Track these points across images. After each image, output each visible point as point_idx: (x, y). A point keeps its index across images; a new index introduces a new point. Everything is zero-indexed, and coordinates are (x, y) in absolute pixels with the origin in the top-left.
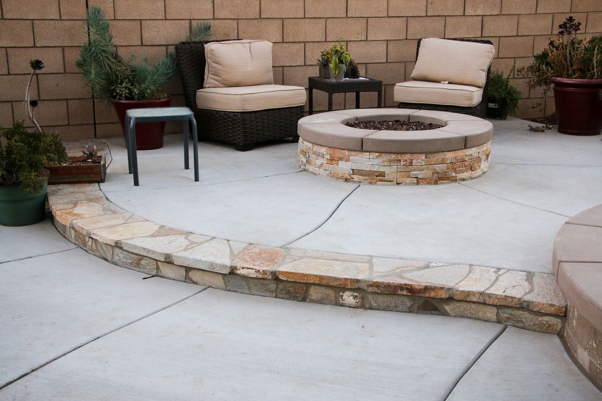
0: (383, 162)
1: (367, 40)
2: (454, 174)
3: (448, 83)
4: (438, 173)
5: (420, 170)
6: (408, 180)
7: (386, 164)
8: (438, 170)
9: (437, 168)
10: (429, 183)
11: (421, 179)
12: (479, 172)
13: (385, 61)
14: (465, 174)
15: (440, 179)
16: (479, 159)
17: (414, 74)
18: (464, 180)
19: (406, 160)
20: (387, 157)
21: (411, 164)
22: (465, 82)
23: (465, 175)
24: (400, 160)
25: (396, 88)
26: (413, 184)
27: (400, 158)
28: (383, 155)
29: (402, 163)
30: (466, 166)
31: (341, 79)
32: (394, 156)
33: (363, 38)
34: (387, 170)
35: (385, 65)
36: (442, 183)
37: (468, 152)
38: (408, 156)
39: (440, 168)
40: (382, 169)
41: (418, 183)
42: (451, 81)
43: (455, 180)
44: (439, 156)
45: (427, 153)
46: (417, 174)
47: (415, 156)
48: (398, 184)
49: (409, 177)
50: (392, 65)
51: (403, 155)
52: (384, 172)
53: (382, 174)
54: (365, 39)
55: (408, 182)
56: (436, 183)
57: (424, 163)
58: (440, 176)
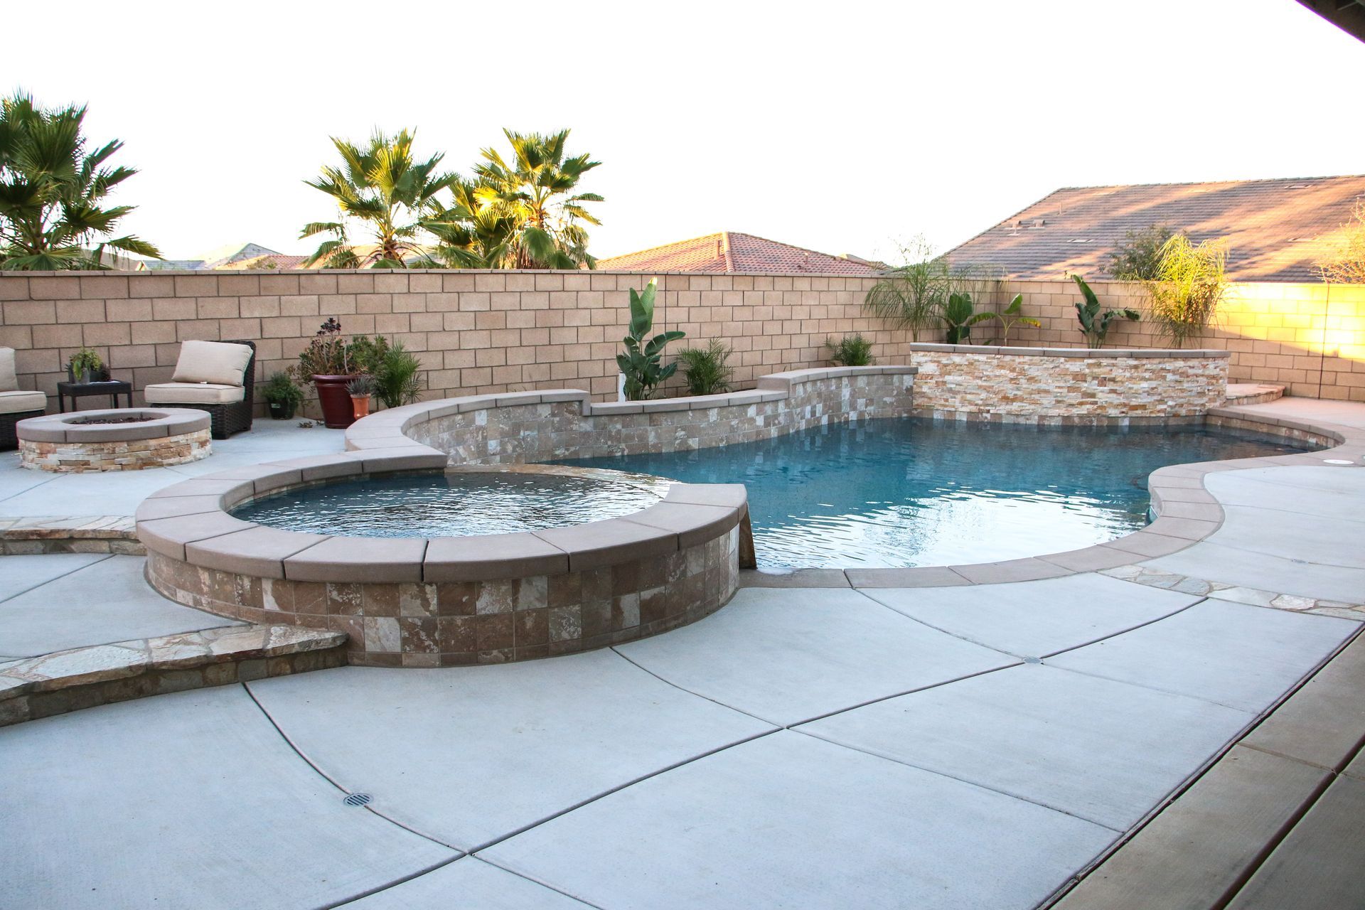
0: (87, 451)
1: (131, 344)
2: (160, 460)
3: (208, 383)
4: (142, 459)
5: (123, 457)
6: (113, 467)
7: (89, 453)
8: (142, 456)
9: (140, 455)
10: (134, 469)
11: (125, 465)
12: (189, 458)
13: (154, 365)
14: (173, 459)
15: (145, 464)
16: (188, 446)
17: (176, 375)
18: (171, 465)
19: (109, 449)
20: (90, 447)
21: (114, 452)
22: (222, 382)
23: (171, 461)
24: (103, 449)
25: (146, 389)
26: (118, 470)
27: (102, 447)
28: (87, 445)
29: (106, 451)
30: (172, 452)
31: (86, 382)
32: (96, 446)
33: (127, 342)
34: (91, 459)
35: (154, 369)
36: (148, 468)
37: (174, 439)
38: (110, 445)
39: (143, 454)
40: (87, 458)
41: (122, 469)
42: (209, 381)
43: (161, 465)
44: (142, 444)
45: (129, 441)
46: (121, 461)
47: (117, 444)
48: (103, 471)
49: (114, 464)
50: (162, 369)
51: (105, 444)
52: (89, 461)
53: (86, 463)
54: (129, 343)
55: (113, 468)
56: (141, 468)
57: (126, 451)
58: (144, 462)
